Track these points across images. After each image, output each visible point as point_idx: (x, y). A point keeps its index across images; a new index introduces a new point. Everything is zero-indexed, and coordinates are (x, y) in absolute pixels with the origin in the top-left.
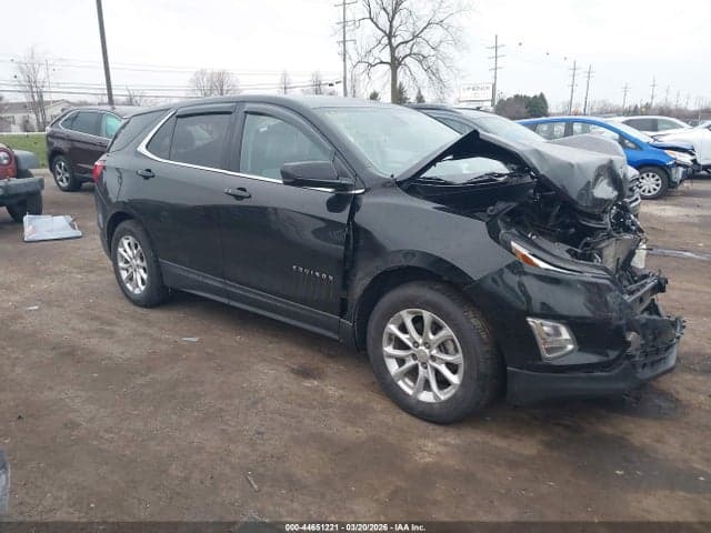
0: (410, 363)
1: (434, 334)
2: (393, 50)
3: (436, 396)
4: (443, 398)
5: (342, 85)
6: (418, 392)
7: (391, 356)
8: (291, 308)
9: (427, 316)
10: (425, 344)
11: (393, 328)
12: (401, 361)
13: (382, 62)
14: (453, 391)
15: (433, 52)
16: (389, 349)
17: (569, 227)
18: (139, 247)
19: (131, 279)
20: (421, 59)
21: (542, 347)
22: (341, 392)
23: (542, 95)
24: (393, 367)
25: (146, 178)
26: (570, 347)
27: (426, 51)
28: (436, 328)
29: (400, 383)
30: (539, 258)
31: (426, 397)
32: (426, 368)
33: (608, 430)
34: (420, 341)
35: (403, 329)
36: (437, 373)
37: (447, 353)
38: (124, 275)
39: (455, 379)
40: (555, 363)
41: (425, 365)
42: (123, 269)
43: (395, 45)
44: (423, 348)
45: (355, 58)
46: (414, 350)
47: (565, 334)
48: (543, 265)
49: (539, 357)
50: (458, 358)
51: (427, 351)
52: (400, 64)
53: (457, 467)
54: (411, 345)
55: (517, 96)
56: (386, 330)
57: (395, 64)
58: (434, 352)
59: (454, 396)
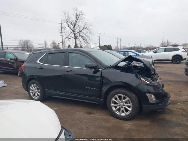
0: (118, 107)
1: (124, 100)
2: (75, 35)
3: (125, 114)
4: (127, 114)
5: (62, 43)
6: (121, 114)
7: (113, 106)
8: (85, 97)
9: (122, 96)
10: (122, 102)
11: (113, 99)
12: (116, 107)
13: (72, 38)
14: (130, 112)
15: (85, 35)
16: (113, 105)
17: (149, 74)
18: (37, 87)
19: (34, 95)
20: (82, 37)
21: (149, 100)
22: (101, 116)
23: (110, 45)
24: (114, 109)
25: (40, 69)
26: (154, 99)
27: (83, 35)
28: (124, 98)
29: (116, 112)
30: (147, 81)
31: (123, 114)
32: (123, 108)
33: (161, 117)
34: (121, 102)
35: (116, 99)
36: (125, 109)
37: (127, 103)
38: (32, 94)
39: (130, 109)
40: (152, 103)
41: (122, 107)
42: (31, 93)
43: (75, 34)
44: (121, 103)
45: (65, 37)
46: (119, 104)
47: (153, 97)
48: (148, 82)
49: (149, 102)
50: (131, 104)
51: (123, 104)
52: (77, 38)
53: (135, 128)
54: (118, 103)
55: (104, 45)
56: (112, 100)
57: (76, 38)
58: (124, 104)
59: (130, 113)
